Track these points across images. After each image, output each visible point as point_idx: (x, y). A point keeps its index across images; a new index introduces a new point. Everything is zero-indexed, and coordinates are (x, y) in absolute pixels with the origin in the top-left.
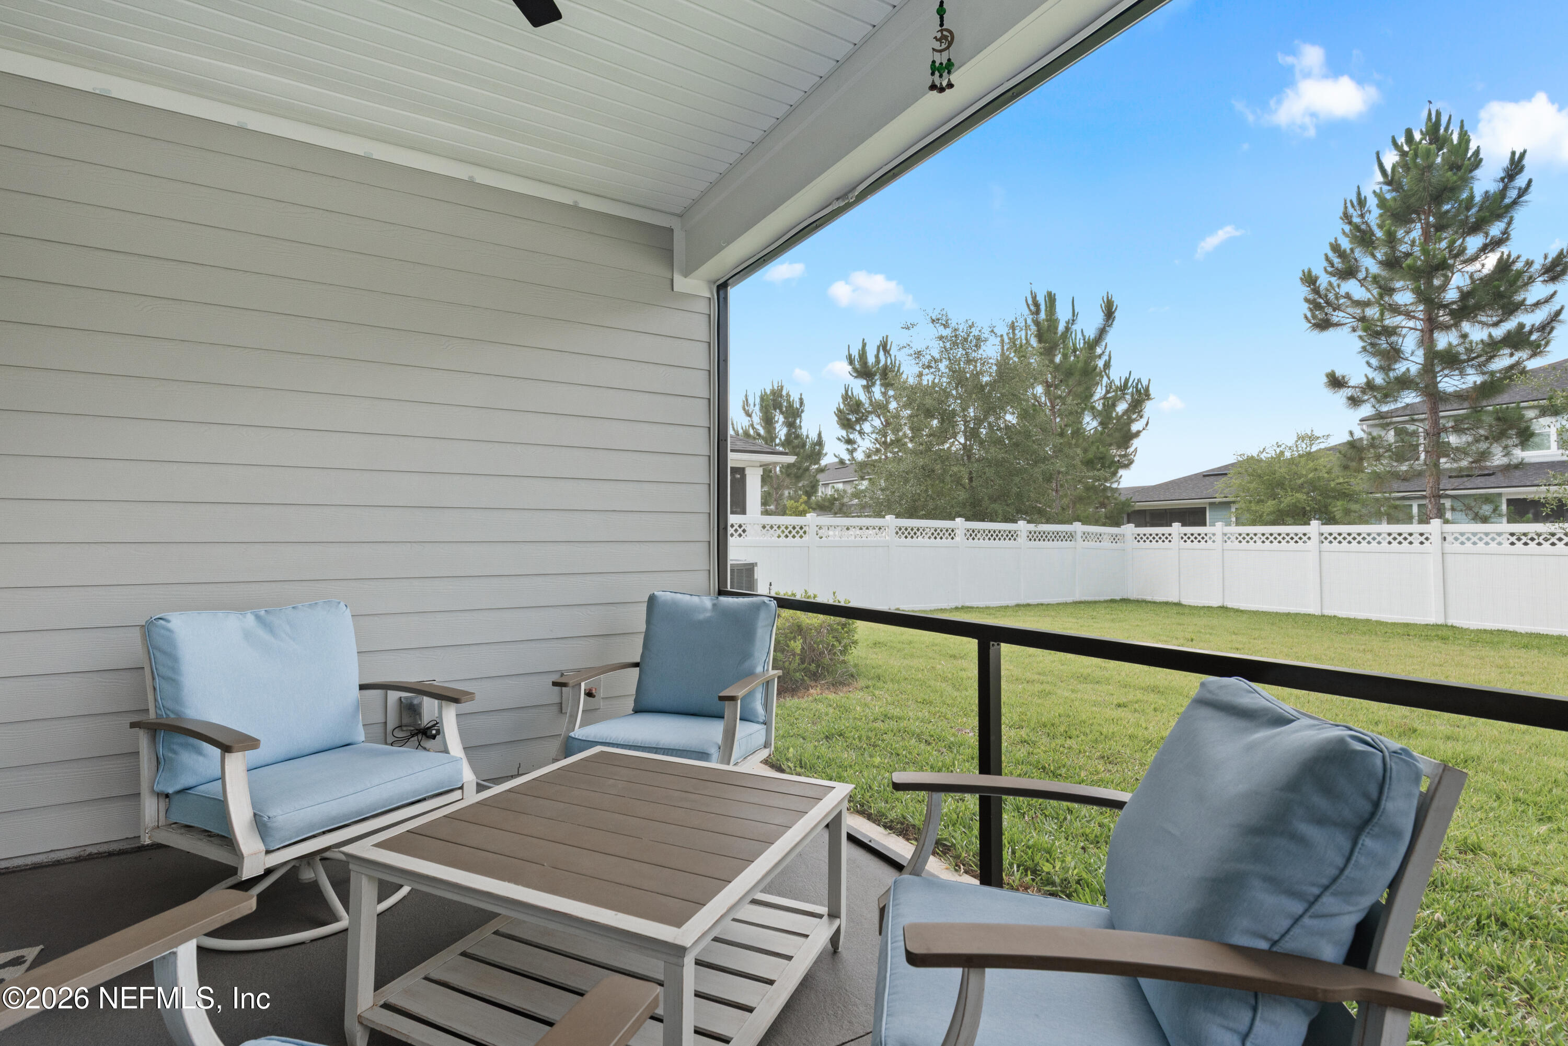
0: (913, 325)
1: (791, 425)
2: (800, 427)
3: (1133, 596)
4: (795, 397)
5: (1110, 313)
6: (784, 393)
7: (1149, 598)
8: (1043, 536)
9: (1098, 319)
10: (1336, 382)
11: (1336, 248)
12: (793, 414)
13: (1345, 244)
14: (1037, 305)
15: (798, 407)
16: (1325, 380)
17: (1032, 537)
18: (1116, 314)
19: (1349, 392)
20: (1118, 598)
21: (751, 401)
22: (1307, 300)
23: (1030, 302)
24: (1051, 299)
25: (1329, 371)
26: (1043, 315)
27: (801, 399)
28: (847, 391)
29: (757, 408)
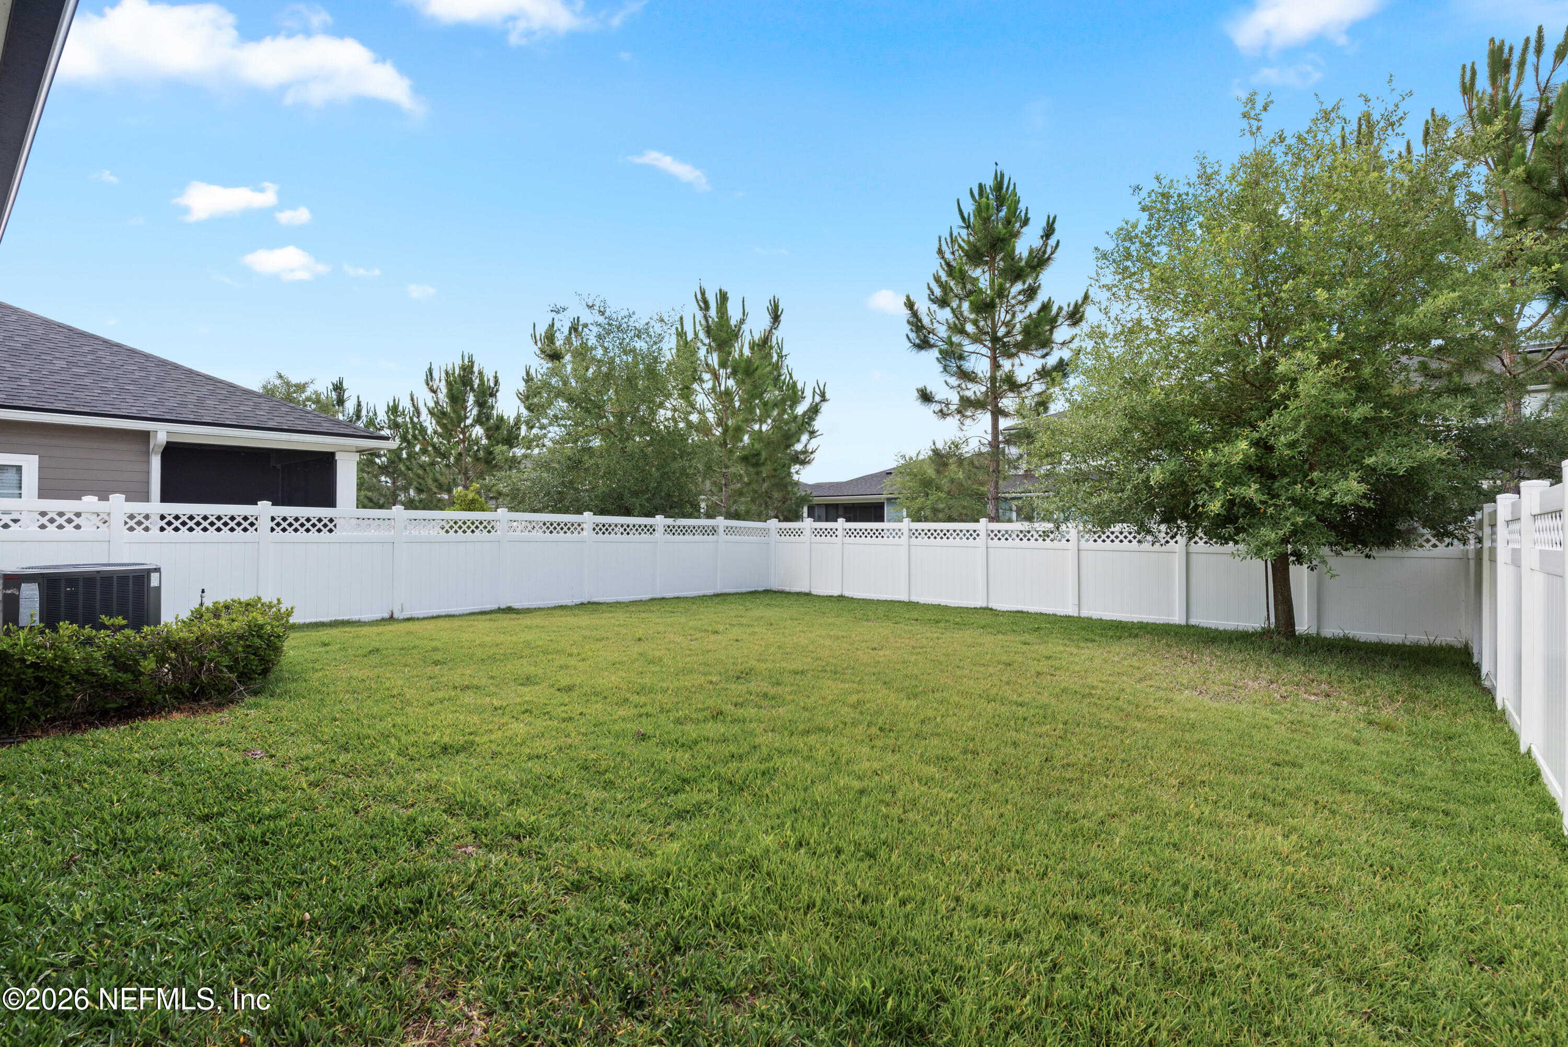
0: (564, 309)
1: (481, 404)
2: (493, 407)
3: (775, 587)
4: (489, 375)
5: (776, 317)
6: (476, 369)
7: (787, 589)
8: (684, 530)
9: (765, 321)
10: (926, 397)
11: (937, 279)
12: (486, 394)
13: (944, 277)
14: (706, 302)
15: (492, 385)
16: (916, 394)
17: (669, 530)
18: (782, 318)
19: (937, 407)
20: (761, 589)
21: (436, 375)
22: (908, 322)
23: (699, 297)
24: (723, 298)
25: (920, 386)
26: (713, 312)
27: (496, 377)
28: (528, 373)
29: (443, 383)
